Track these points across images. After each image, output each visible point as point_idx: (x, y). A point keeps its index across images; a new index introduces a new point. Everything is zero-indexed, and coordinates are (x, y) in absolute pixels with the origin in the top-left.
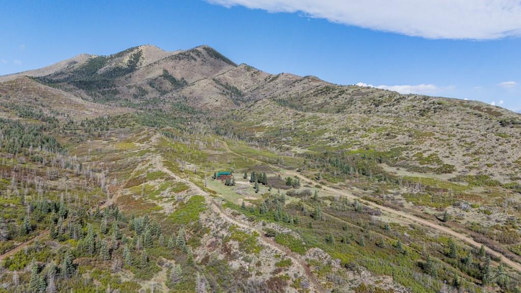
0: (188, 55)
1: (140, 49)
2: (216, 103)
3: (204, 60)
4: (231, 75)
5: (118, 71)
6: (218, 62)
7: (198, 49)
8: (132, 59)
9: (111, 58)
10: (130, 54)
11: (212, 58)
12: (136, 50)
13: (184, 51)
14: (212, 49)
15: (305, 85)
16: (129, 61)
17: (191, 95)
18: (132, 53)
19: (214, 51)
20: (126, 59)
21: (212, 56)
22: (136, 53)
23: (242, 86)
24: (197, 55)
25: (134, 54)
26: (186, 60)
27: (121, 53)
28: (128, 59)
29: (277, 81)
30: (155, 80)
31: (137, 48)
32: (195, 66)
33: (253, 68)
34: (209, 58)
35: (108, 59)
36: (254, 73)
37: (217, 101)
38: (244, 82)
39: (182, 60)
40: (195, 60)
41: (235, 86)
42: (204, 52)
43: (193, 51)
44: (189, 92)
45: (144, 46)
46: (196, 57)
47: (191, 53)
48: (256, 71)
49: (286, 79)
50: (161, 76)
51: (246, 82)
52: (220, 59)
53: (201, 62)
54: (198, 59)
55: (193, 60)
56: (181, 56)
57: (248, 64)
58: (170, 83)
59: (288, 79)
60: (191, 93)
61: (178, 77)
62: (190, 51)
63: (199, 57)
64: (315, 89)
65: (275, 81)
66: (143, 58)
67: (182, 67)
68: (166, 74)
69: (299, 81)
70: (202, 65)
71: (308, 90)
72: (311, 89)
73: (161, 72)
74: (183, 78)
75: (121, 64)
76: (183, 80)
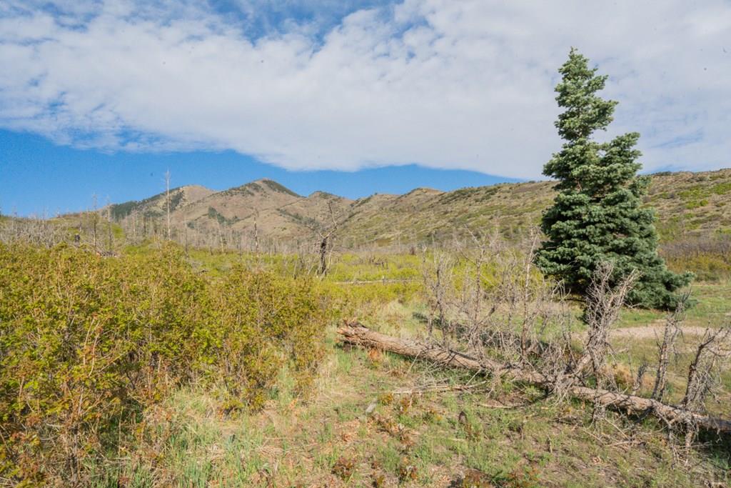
0: (243, 190)
2: (282, 232)
3: (264, 194)
4: (303, 205)
5: (148, 216)
6: (284, 195)
7: (256, 183)
8: (170, 202)
9: (144, 202)
10: (167, 196)
11: (275, 192)
12: (176, 192)
13: (238, 186)
14: (274, 182)
16: (165, 203)
19: (277, 184)
20: (162, 202)
21: (274, 190)
22: (176, 195)
23: (319, 217)
24: (255, 189)
25: (173, 196)
26: (241, 195)
27: (156, 196)
28: (165, 201)
29: (370, 203)
30: (196, 220)
31: (178, 189)
32: (252, 201)
33: (332, 195)
34: (271, 191)
35: (139, 204)
36: (334, 200)
37: (285, 229)
38: (320, 212)
39: (234, 196)
40: (253, 195)
41: (309, 216)
42: (264, 186)
43: (249, 185)
44: (243, 226)
45: (187, 187)
46: (254, 192)
47: (247, 188)
48: (337, 198)
49: (382, 199)
50: (206, 215)
52: (285, 192)
53: (260, 197)
54: (256, 194)
55: (249, 195)
56: (234, 191)
57: (323, 191)
58: (217, 222)
60: (244, 228)
61: (229, 215)
62: (246, 185)
63: (258, 191)
64: (440, 198)
65: (367, 204)
66: (184, 200)
67: (235, 204)
68: (212, 212)
69: (405, 195)
70: (262, 200)
71: (427, 202)
72: (432, 199)
73: (206, 211)
74: (236, 217)
75: (154, 208)
76: (236, 219)
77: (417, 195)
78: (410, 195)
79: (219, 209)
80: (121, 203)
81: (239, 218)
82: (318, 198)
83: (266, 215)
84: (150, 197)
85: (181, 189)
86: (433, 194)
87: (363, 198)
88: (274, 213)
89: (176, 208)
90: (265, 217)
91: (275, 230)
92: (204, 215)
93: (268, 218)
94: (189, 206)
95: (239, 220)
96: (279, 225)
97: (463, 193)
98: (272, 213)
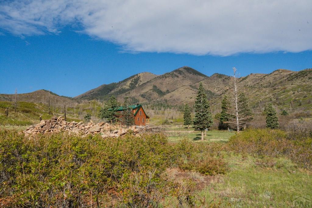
0: (172, 74)
1: (139, 75)
2: (190, 100)
3: (185, 76)
4: (206, 82)
5: (122, 91)
6: (196, 77)
7: (180, 69)
8: (133, 83)
9: (120, 83)
10: (131, 79)
11: (191, 74)
12: (136, 77)
13: (170, 72)
14: (191, 68)
15: (276, 76)
16: (130, 83)
17: (171, 98)
18: (133, 78)
19: (192, 69)
20: (129, 83)
21: (191, 73)
22: (136, 78)
23: (215, 90)
24: (179, 73)
25: (135, 79)
26: (171, 77)
27: (125, 79)
28: (130, 82)
29: (247, 80)
30: (146, 93)
31: (137, 75)
32: (177, 81)
33: (224, 75)
34: (189, 74)
35: (117, 84)
36: (225, 78)
37: (192, 98)
38: (217, 87)
39: (167, 78)
40: (178, 77)
41: (209, 89)
42: (184, 71)
43: (176, 71)
44: (170, 96)
45: (142, 73)
46: (179, 75)
47: (175, 73)
48: (227, 77)
49: (255, 77)
50: (151, 90)
51: (219, 86)
52: (197, 74)
53: (182, 78)
54: (180, 76)
55: (176, 77)
56: (167, 75)
57: (219, 73)
58: (157, 94)
59: (257, 78)
60: (171, 97)
61: (164, 90)
62: (174, 71)
63: (181, 74)
64: (289, 76)
65: (245, 81)
66: (141, 81)
67: (167, 82)
68: (155, 89)
69: (268, 75)
70: (183, 80)
71: (280, 79)
72: (284, 77)
73: (151, 87)
74: (168, 91)
75: (125, 86)
76: (168, 92)
77: (275, 75)
78: (271, 75)
79: (158, 86)
80: (108, 84)
81: (170, 91)
82: (215, 78)
83: (183, 89)
84: (123, 80)
85: (139, 74)
86: (285, 74)
87: (243, 77)
88: (188, 88)
89: (136, 86)
90: (183, 91)
91: (186, 99)
92: (150, 90)
93: (184, 91)
94: (142, 85)
95: (169, 92)
96: (189, 96)
97: (303, 73)
98: (186, 88)
